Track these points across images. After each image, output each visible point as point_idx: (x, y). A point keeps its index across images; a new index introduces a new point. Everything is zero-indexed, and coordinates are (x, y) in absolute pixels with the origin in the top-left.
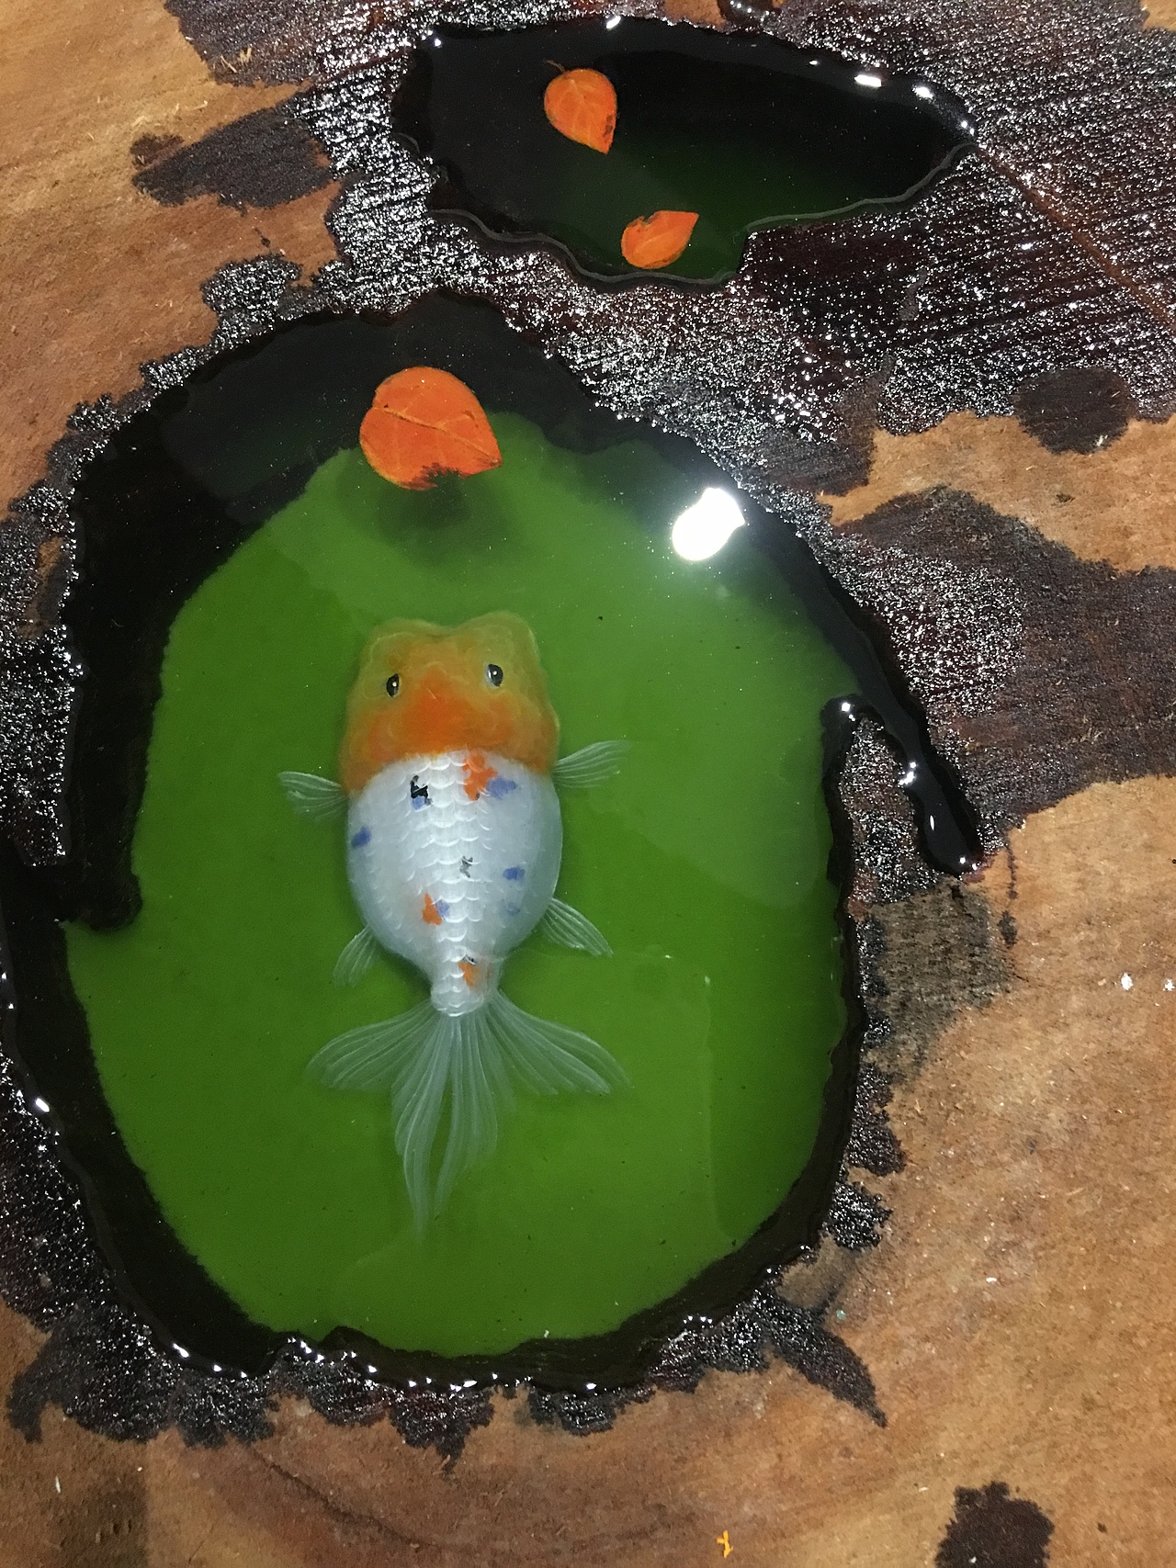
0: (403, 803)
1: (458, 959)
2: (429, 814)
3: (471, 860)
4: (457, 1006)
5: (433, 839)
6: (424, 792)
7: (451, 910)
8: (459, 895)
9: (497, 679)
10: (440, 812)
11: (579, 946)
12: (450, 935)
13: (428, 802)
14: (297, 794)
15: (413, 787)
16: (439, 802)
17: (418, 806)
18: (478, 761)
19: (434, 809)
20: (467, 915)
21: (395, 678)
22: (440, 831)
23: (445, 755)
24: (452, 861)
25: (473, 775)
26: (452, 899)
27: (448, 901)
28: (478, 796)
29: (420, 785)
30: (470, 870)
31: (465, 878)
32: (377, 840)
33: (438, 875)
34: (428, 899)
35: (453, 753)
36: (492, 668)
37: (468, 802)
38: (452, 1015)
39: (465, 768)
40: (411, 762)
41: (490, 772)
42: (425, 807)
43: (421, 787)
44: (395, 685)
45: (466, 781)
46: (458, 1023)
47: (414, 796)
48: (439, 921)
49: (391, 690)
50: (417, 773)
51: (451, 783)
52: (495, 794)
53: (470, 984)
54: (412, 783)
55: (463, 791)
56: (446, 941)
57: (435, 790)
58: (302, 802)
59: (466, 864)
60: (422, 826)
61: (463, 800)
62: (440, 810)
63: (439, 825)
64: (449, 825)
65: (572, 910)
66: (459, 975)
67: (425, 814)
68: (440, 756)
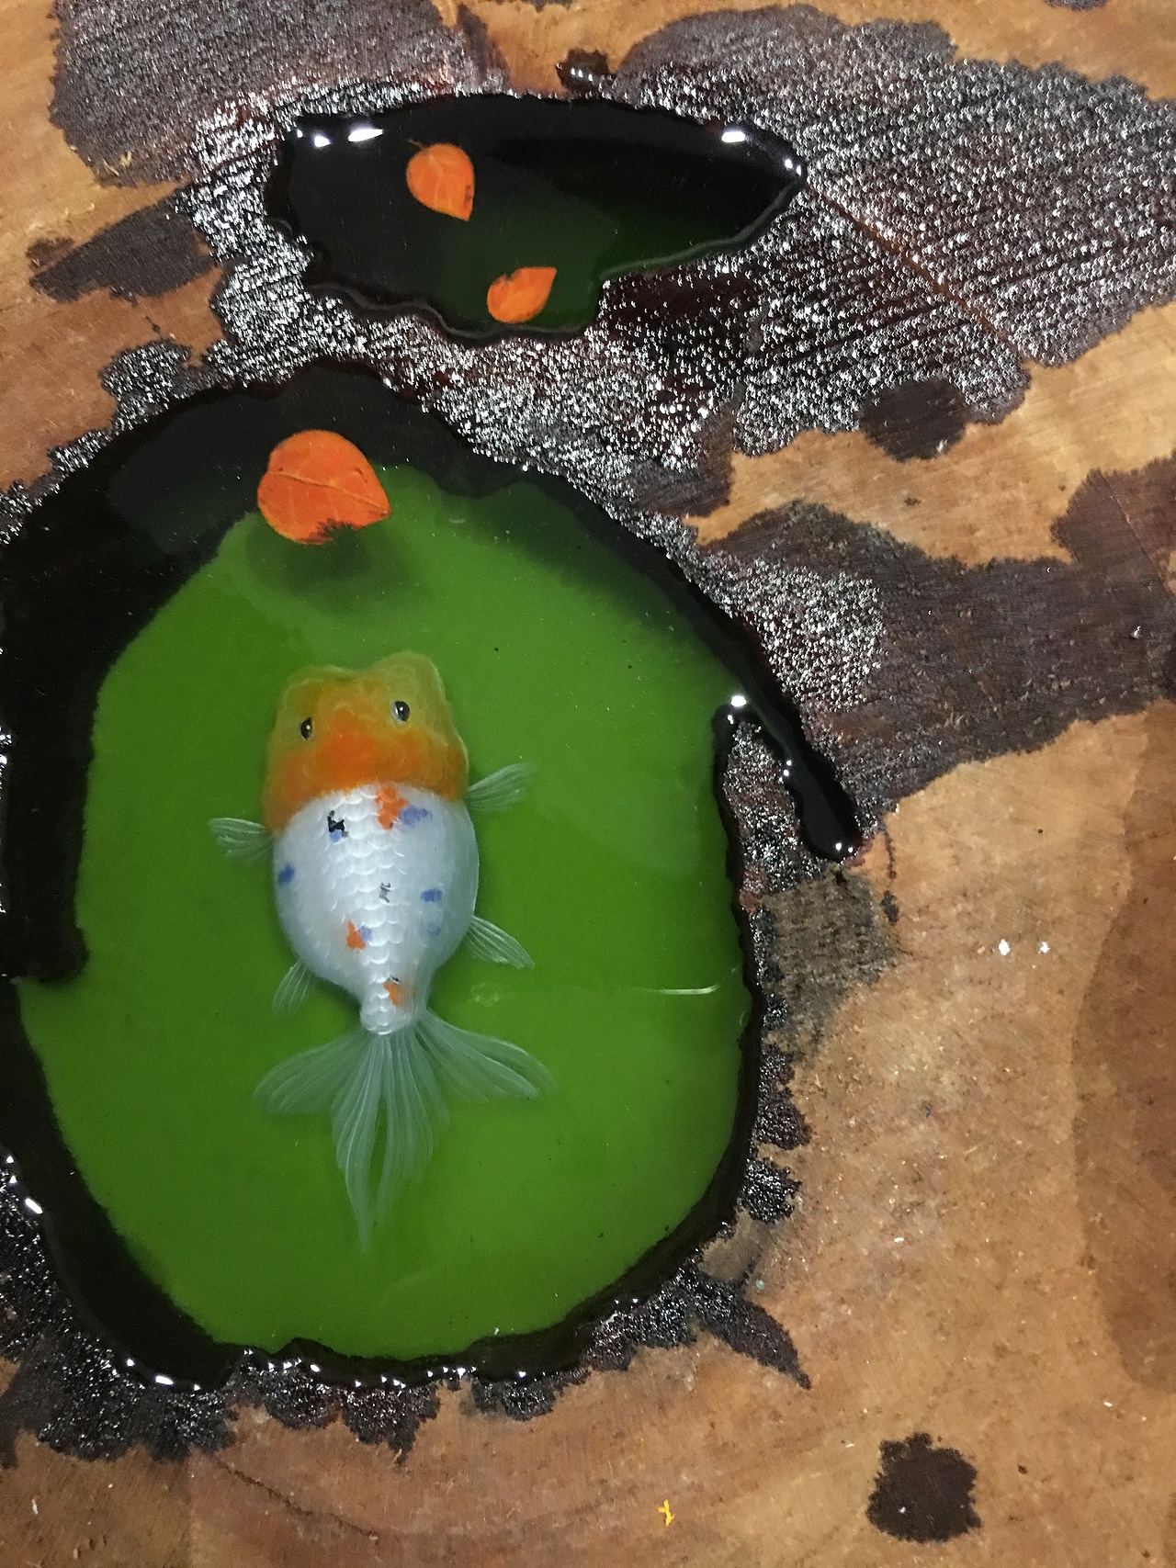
0: (323, 838)
1: (383, 980)
2: (347, 846)
3: (389, 886)
4: (386, 1025)
5: (352, 870)
6: (340, 826)
7: (373, 934)
8: (380, 920)
9: (404, 715)
10: (356, 844)
11: (503, 960)
12: (374, 958)
13: (345, 834)
14: (228, 839)
15: (330, 821)
16: (355, 834)
17: (336, 839)
18: (389, 793)
19: (351, 841)
20: (388, 938)
21: (308, 722)
22: (358, 861)
23: (358, 789)
24: (371, 888)
25: (386, 806)
26: (373, 924)
27: (369, 926)
28: (391, 825)
29: (336, 819)
30: (388, 896)
31: (384, 902)
32: (300, 876)
33: (358, 903)
34: (351, 926)
35: (364, 787)
36: (399, 704)
37: (383, 832)
38: (381, 1033)
39: (377, 800)
40: (327, 798)
41: (402, 802)
42: (343, 840)
43: (337, 821)
44: (308, 727)
45: (379, 812)
46: (387, 1040)
47: (331, 830)
48: (362, 945)
49: (305, 733)
50: (332, 809)
51: (365, 815)
52: (407, 822)
53: (395, 1002)
54: (329, 819)
55: (377, 821)
56: (371, 963)
57: (351, 823)
58: (232, 846)
59: (384, 890)
60: (340, 858)
61: (376, 829)
62: (356, 841)
63: (357, 855)
64: (365, 855)
65: (492, 926)
66: (385, 995)
67: (343, 846)
68: (354, 790)
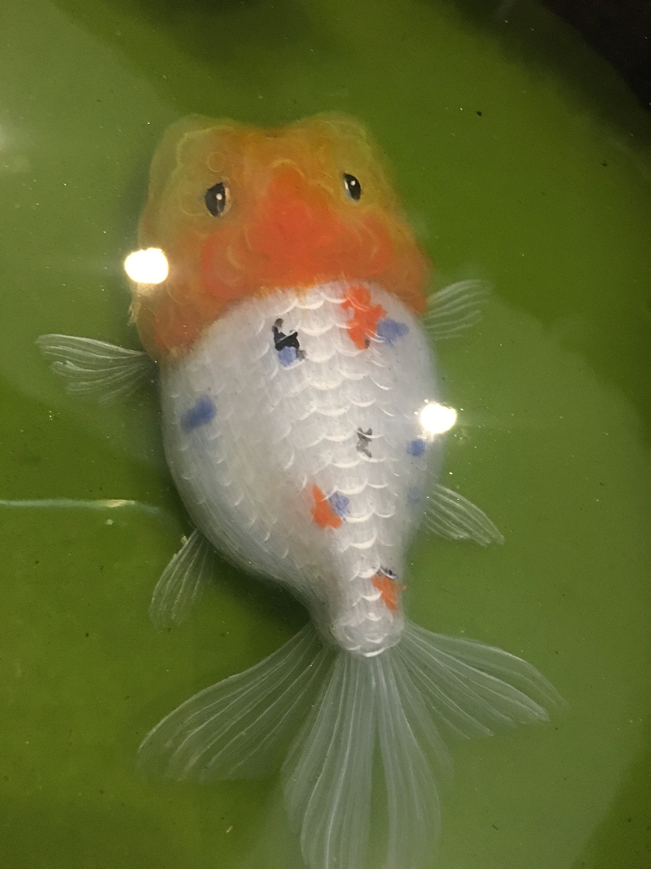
0: (265, 360)
1: (370, 573)
2: (304, 371)
3: (370, 433)
4: (378, 641)
5: (314, 407)
6: (292, 341)
7: (352, 505)
8: (361, 483)
10: (317, 369)
12: (355, 541)
13: (301, 355)
15: (277, 335)
16: (316, 355)
17: (286, 361)
18: (360, 296)
19: (310, 364)
20: (373, 510)
22: (322, 394)
23: (316, 289)
24: (343, 436)
25: (358, 314)
26: (351, 489)
27: (346, 492)
28: (367, 343)
29: (286, 331)
30: (370, 447)
31: (366, 458)
33: (327, 458)
34: (318, 494)
35: (327, 286)
37: (355, 353)
39: (345, 306)
40: (270, 299)
41: (378, 311)
42: (297, 363)
43: (288, 334)
45: (349, 322)
47: (279, 347)
48: (337, 523)
50: (280, 314)
51: (329, 327)
52: (389, 341)
53: (391, 606)
54: (275, 330)
55: (347, 338)
56: (352, 549)
57: (308, 338)
59: (363, 439)
60: (297, 389)
61: (343, 347)
62: (318, 365)
63: (320, 386)
64: (333, 385)
66: (374, 596)
67: (298, 372)
68: (309, 290)
